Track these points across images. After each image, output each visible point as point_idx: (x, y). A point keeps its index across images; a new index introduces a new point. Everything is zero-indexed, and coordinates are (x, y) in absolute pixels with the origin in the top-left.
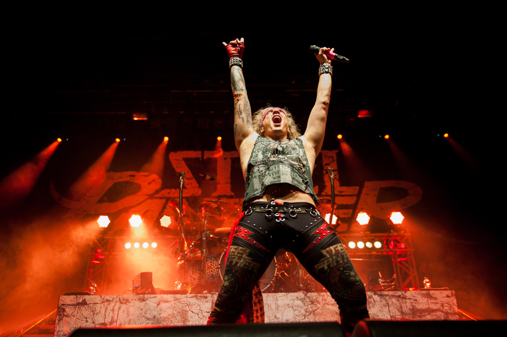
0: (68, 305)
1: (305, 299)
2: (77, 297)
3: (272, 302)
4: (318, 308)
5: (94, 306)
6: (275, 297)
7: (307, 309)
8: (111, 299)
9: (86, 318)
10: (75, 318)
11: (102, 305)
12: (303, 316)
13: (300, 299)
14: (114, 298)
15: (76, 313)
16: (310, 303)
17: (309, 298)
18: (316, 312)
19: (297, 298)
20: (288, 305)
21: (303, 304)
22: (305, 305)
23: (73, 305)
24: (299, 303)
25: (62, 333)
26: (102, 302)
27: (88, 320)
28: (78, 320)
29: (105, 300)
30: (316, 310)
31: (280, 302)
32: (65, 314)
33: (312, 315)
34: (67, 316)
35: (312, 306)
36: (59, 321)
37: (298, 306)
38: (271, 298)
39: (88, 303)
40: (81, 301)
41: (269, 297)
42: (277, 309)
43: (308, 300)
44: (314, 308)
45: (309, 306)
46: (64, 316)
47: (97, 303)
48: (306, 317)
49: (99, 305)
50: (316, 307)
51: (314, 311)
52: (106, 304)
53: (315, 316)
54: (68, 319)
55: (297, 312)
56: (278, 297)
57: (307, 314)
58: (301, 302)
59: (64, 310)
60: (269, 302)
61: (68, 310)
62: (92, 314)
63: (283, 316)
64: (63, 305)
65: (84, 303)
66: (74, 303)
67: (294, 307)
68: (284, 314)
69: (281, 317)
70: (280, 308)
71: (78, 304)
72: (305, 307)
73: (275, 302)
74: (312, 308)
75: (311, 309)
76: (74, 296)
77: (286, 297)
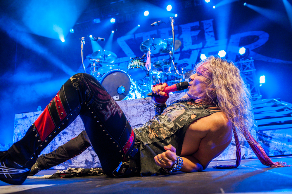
0: (19, 119)
1: (144, 101)
2: (22, 115)
3: (123, 106)
4: (152, 106)
5: (31, 118)
6: (126, 102)
7: (145, 108)
8: (38, 114)
9: (27, 125)
10: (22, 125)
11: (34, 117)
12: (143, 112)
13: (141, 102)
14: (39, 113)
15: (22, 123)
16: (147, 103)
17: (147, 100)
18: (151, 109)
19: (139, 101)
20: (134, 106)
21: (143, 105)
22: (144, 105)
23: (21, 119)
24: (141, 104)
25: (17, 134)
26: (34, 116)
27: (28, 126)
28: (24, 126)
29: (35, 114)
30: (151, 107)
31: (128, 105)
32: (18, 124)
33: (148, 111)
34: (19, 125)
35: (149, 105)
36: (15, 127)
37: (140, 106)
38: (124, 103)
39: (28, 117)
40: (24, 116)
41: (122, 103)
42: (127, 109)
43: (146, 102)
44: (150, 107)
45: (147, 106)
46: (18, 125)
47: (32, 117)
48: (145, 113)
49: (32, 118)
50: (151, 106)
51: (150, 108)
52: (36, 116)
53: (151, 112)
54: (19, 126)
55: (139, 111)
56: (127, 102)
57: (145, 110)
58: (142, 104)
59: (17, 122)
60: (122, 106)
61: (19, 122)
62: (29, 122)
63: (130, 113)
64: (17, 119)
65: (26, 117)
66: (22, 118)
67: (137, 107)
68: (131, 112)
69: (129, 114)
70: (128, 109)
71: (23, 118)
72: (144, 107)
73: (125, 106)
74: (148, 106)
75: (148, 108)
76: (21, 114)
77: (132, 102)
